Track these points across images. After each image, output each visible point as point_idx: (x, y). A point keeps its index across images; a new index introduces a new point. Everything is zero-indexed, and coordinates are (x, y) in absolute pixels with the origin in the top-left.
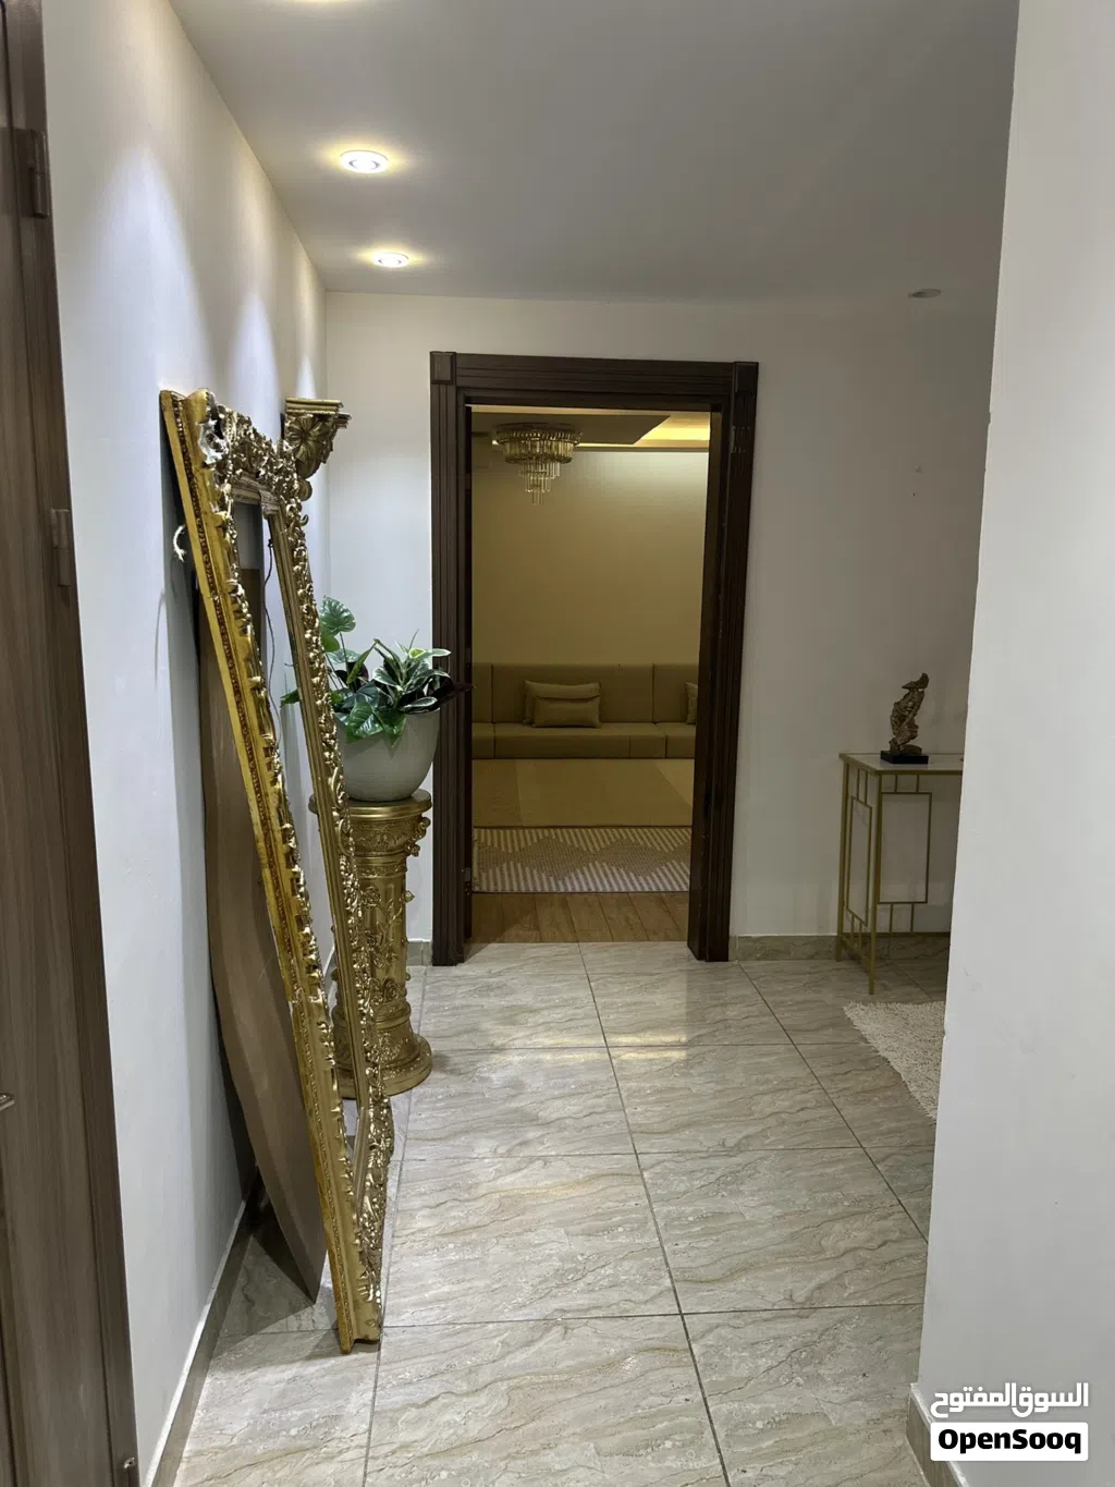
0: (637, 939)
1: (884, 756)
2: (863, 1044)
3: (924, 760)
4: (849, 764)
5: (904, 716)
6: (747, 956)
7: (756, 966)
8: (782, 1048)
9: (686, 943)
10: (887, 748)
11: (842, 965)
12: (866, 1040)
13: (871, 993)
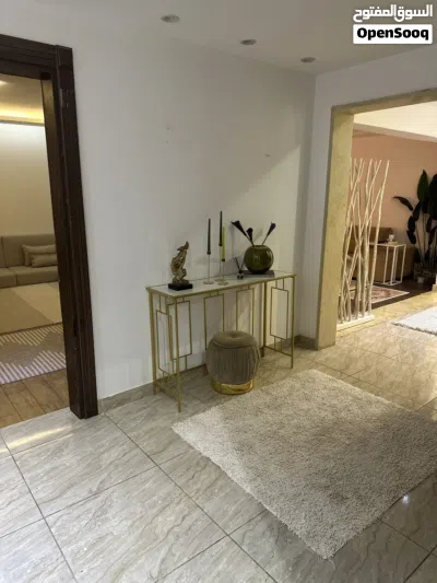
0: (37, 414)
1: (171, 287)
2: (191, 451)
3: (190, 287)
4: (152, 292)
5: (177, 265)
6: (109, 407)
7: (114, 412)
8: (152, 471)
9: (69, 408)
10: (170, 281)
11: (158, 397)
12: (193, 448)
13: (180, 411)
